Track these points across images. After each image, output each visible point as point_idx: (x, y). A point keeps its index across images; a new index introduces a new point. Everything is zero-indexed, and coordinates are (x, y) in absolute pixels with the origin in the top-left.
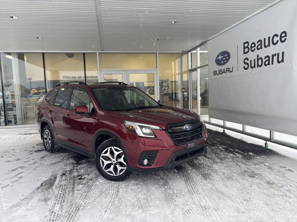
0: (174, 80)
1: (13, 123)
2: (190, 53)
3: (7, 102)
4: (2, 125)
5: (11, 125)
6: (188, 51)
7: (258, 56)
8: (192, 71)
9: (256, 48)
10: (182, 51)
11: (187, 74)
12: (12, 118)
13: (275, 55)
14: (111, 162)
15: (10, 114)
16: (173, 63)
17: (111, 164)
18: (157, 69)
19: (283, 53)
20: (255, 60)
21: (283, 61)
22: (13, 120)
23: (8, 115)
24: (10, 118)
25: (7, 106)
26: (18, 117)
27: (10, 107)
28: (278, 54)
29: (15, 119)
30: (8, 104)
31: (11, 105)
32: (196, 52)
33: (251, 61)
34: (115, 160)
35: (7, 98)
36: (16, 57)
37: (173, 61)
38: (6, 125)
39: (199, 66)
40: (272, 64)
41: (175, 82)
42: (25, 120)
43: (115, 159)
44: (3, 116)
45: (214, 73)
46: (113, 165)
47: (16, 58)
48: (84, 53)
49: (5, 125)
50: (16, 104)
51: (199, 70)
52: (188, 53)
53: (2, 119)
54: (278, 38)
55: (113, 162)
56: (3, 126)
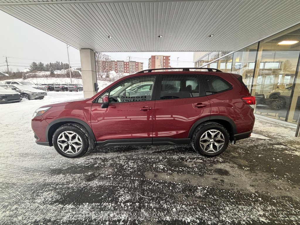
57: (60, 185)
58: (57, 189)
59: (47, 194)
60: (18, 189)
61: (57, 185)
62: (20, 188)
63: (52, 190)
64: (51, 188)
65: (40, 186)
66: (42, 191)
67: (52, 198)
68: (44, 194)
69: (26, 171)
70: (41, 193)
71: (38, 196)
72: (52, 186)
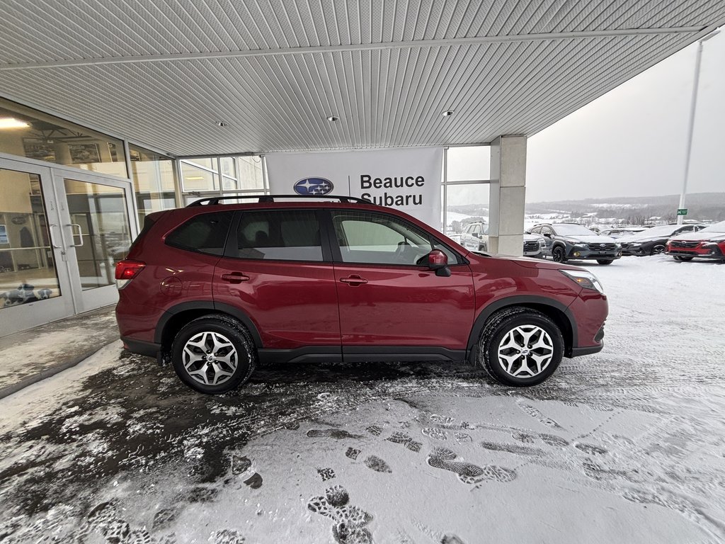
7: (386, 194)
8: (192, 196)
9: (383, 185)
13: (410, 196)
14: (520, 355)
17: (522, 358)
19: (420, 196)
20: (381, 198)
21: (420, 203)
28: (414, 196)
33: (375, 198)
34: (527, 349)
40: (407, 204)
43: (526, 346)
46: (524, 358)
54: (414, 181)
55: (524, 354)
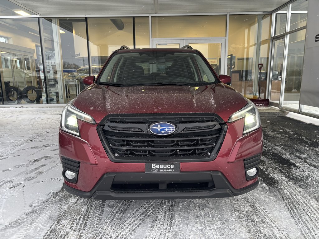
0: (245, 57)
1: (55, 102)
2: (275, 15)
3: (49, 78)
4: (43, 103)
5: (53, 104)
6: (273, 11)
8: (275, 40)
10: (264, 12)
11: (267, 45)
12: (54, 95)
15: (51, 91)
16: (246, 31)
18: (225, 38)
22: (55, 98)
23: (50, 92)
24: (52, 96)
25: (49, 82)
26: (60, 94)
27: (52, 83)
29: (57, 97)
30: (49, 79)
31: (53, 81)
32: (285, 12)
35: (49, 72)
36: (57, 24)
37: (246, 28)
38: (48, 103)
39: (289, 31)
41: (247, 59)
42: (67, 99)
44: (44, 93)
45: (316, 38)
47: (57, 26)
48: (134, 18)
49: (46, 103)
50: (58, 80)
51: (288, 37)
52: (271, 14)
53: (43, 96)
56: (45, 104)
57: (282, 172)
58: (287, 171)
59: (296, 173)
60: (315, 192)
61: (284, 173)
62: (313, 191)
63: (291, 173)
64: (290, 174)
65: (296, 181)
66: (298, 177)
67: (296, 170)
68: (298, 175)
69: (294, 205)
70: (300, 176)
71: (304, 177)
72: (288, 175)
